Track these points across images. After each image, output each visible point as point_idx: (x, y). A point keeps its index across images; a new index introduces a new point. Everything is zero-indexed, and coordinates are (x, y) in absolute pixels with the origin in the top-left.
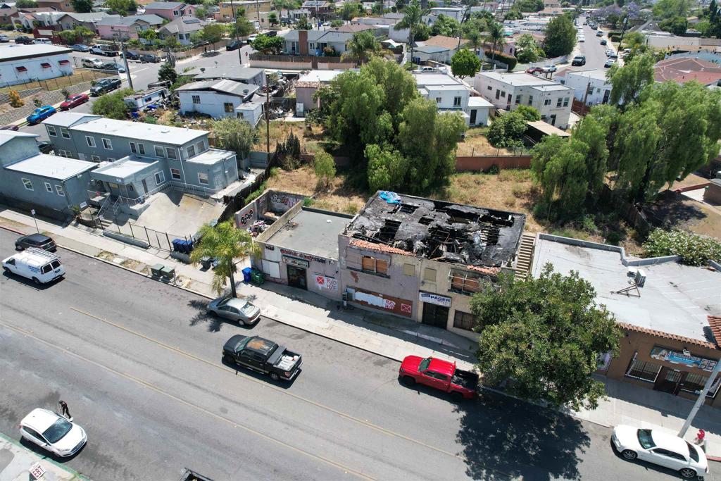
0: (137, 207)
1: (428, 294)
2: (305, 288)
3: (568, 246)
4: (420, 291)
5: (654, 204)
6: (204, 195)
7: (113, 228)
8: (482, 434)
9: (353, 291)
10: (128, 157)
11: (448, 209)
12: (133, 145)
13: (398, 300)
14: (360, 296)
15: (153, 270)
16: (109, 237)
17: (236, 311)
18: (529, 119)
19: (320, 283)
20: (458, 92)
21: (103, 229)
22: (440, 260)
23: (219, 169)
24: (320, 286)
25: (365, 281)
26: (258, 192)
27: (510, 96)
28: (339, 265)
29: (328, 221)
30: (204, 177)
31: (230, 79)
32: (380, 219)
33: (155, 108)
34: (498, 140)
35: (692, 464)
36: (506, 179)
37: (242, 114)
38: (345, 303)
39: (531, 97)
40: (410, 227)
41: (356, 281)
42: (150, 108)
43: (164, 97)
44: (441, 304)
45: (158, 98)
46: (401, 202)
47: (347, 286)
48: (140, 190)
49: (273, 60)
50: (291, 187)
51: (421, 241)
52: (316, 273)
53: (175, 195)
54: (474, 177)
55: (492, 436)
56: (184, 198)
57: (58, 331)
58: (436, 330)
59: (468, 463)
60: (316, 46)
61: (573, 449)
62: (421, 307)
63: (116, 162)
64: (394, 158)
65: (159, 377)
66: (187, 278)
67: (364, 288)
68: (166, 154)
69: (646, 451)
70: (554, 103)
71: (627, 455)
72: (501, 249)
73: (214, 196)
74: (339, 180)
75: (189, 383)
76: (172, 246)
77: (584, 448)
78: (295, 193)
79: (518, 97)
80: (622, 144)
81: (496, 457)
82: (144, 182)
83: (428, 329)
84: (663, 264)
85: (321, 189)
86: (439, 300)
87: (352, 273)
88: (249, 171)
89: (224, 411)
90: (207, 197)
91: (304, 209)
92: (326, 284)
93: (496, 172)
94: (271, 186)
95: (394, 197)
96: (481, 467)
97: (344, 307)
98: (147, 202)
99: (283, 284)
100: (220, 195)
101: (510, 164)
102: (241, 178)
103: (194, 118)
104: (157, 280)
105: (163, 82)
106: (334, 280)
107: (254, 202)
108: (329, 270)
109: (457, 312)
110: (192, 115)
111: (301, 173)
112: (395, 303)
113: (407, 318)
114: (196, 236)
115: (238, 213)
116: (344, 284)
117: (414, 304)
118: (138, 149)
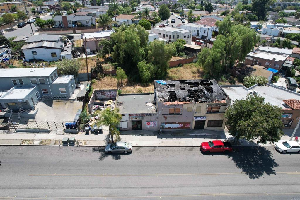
0: (32, 112)
1: (197, 117)
2: (141, 129)
3: (225, 88)
4: (194, 117)
5: (239, 68)
6: (65, 98)
7: (21, 127)
8: (242, 162)
9: (164, 124)
10: (13, 87)
11: (186, 83)
12: (14, 81)
13: (184, 123)
14: (167, 126)
15: (63, 142)
16: (21, 132)
17: (122, 148)
18: (183, 44)
19: (149, 125)
21: (15, 129)
22: (200, 102)
23: (70, 85)
24: (148, 126)
25: (170, 119)
26: (91, 92)
27: (170, 36)
28: (158, 115)
29: (134, 98)
31: (48, 41)
32: (166, 92)
33: (8, 60)
34: (175, 54)
36: (187, 68)
37: (65, 57)
38: (161, 130)
41: (166, 120)
42: (5, 60)
43: (9, 54)
44: (203, 119)
45: (6, 55)
46: (167, 83)
47: (162, 123)
48: (31, 103)
49: (51, 31)
50: (104, 87)
51: (188, 97)
52: (147, 121)
53: (49, 102)
55: (245, 162)
56: (54, 102)
57: (32, 190)
58: (200, 131)
59: (247, 174)
60: (71, 22)
61: (269, 157)
62: (194, 123)
63: (9, 91)
64: (151, 66)
65: (109, 191)
66: (82, 140)
67: (169, 122)
68: (38, 82)
69: (289, 149)
70: (187, 37)
71: (284, 152)
72: (216, 93)
73: (70, 99)
74: (126, 80)
75: (125, 188)
76: (65, 127)
78: (109, 89)
79: (174, 36)
81: (253, 168)
82: (32, 98)
83: (197, 131)
85: (120, 85)
86: (202, 118)
87: (164, 117)
88: (79, 83)
89: (150, 193)
90: (68, 100)
91: (119, 95)
92: (152, 124)
94: (95, 88)
95: (163, 82)
96: (252, 174)
97: (161, 132)
98: (36, 109)
99: (129, 130)
100: (74, 96)
102: (77, 88)
103: (36, 62)
104: (67, 146)
105: (3, 46)
106: (155, 122)
107: (92, 97)
108: (153, 118)
109: (209, 121)
110: (34, 61)
111: (107, 80)
112: (183, 125)
113: (188, 129)
114: (77, 119)
115: (89, 103)
116: (160, 122)
117: (191, 123)
118: (18, 82)
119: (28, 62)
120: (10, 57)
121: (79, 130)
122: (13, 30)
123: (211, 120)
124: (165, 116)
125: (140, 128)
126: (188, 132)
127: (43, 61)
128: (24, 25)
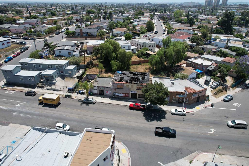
0: (54, 81)
1: (132, 91)
2: (103, 95)
3: (159, 79)
4: (130, 91)
5: (175, 68)
6: (71, 77)
7: (49, 87)
8: (148, 115)
9: (115, 93)
10: (48, 69)
11: (133, 73)
12: (48, 66)
13: (125, 94)
14: (117, 94)
15: (65, 95)
16: (48, 90)
17: (90, 100)
18: (146, 51)
20: (129, 45)
21: (46, 88)
22: (134, 84)
23: (74, 70)
24: (107, 93)
25: (118, 91)
27: (141, 45)
28: (112, 88)
29: (105, 79)
30: (70, 72)
31: (68, 46)
32: (119, 77)
34: (140, 56)
35: (184, 113)
36: (143, 66)
37: (74, 55)
38: (114, 96)
39: (146, 45)
40: (126, 78)
41: (116, 91)
42: (46, 55)
43: (48, 52)
44: (135, 93)
45: (47, 52)
46: (122, 73)
47: (114, 93)
48: (54, 77)
49: (73, 38)
50: (92, 72)
51: (129, 80)
52: (106, 91)
53: (63, 78)
54: (136, 66)
56: (65, 78)
58: (134, 99)
60: (85, 33)
61: (164, 115)
62: (131, 94)
63: (45, 71)
64: (118, 63)
65: (79, 116)
66: (74, 96)
68: (59, 67)
69: (176, 112)
70: (152, 46)
71: (173, 114)
72: (146, 80)
73: (73, 77)
74: (104, 70)
76: (68, 89)
77: (166, 114)
78: (94, 74)
79: (143, 45)
80: (167, 56)
81: (151, 118)
82: (55, 75)
84: (178, 80)
85: (100, 72)
88: (80, 70)
90: (72, 77)
91: (98, 77)
92: (109, 93)
93: (141, 64)
94: (87, 73)
95: (120, 72)
96: (149, 120)
97: (113, 97)
98: (56, 80)
99: (98, 94)
100: (75, 76)
101: (144, 62)
102: (78, 72)
103: (60, 57)
104: (67, 98)
105: (46, 47)
106: (110, 91)
107: (84, 77)
108: (109, 89)
109: (138, 94)
110: (59, 56)
111: (94, 69)
113: (128, 97)
114: (74, 86)
115: (82, 80)
116: (113, 92)
117: (129, 94)
118: (50, 67)
119: (56, 57)
120: (48, 53)
121: (74, 92)
122: (53, 36)
123: (140, 94)
124: (115, 89)
126: (128, 99)
127: (64, 56)
128: (59, 33)
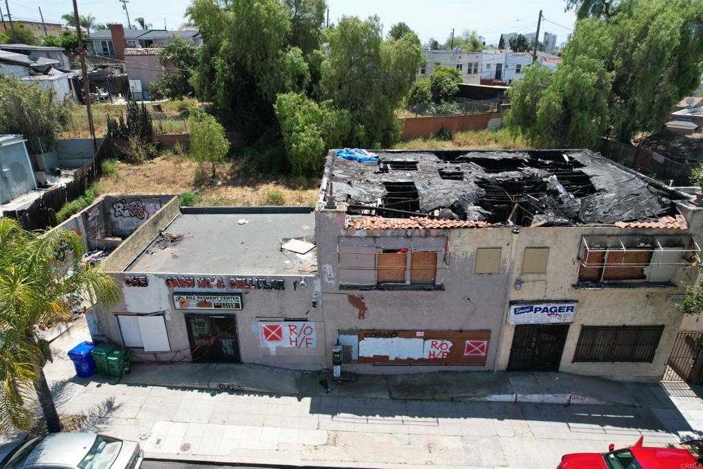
1: (528, 306)
2: (236, 358)
4: (512, 303)
9: (351, 340)
11: (466, 158)
13: (458, 336)
14: (370, 347)
19: (273, 338)
24: (272, 346)
25: (381, 310)
26: (82, 199)
28: (317, 287)
29: (241, 221)
32: (370, 183)
38: (337, 370)
41: (361, 316)
44: (554, 320)
47: (340, 332)
52: (262, 319)
58: (542, 378)
62: (508, 336)
67: (380, 326)
83: (526, 381)
85: (203, 182)
86: (551, 312)
87: (353, 300)
91: (184, 212)
92: (288, 338)
93: (447, 137)
94: (106, 189)
97: (335, 381)
99: (181, 362)
102: (41, 186)
106: (307, 324)
107: (77, 215)
108: (293, 303)
109: (584, 329)
111: (162, 165)
112: (450, 344)
113: (481, 368)
116: (332, 328)
117: (493, 335)
123: (598, 323)
124: (355, 295)
125: (230, 351)
126: (480, 385)
